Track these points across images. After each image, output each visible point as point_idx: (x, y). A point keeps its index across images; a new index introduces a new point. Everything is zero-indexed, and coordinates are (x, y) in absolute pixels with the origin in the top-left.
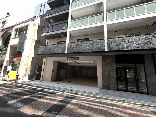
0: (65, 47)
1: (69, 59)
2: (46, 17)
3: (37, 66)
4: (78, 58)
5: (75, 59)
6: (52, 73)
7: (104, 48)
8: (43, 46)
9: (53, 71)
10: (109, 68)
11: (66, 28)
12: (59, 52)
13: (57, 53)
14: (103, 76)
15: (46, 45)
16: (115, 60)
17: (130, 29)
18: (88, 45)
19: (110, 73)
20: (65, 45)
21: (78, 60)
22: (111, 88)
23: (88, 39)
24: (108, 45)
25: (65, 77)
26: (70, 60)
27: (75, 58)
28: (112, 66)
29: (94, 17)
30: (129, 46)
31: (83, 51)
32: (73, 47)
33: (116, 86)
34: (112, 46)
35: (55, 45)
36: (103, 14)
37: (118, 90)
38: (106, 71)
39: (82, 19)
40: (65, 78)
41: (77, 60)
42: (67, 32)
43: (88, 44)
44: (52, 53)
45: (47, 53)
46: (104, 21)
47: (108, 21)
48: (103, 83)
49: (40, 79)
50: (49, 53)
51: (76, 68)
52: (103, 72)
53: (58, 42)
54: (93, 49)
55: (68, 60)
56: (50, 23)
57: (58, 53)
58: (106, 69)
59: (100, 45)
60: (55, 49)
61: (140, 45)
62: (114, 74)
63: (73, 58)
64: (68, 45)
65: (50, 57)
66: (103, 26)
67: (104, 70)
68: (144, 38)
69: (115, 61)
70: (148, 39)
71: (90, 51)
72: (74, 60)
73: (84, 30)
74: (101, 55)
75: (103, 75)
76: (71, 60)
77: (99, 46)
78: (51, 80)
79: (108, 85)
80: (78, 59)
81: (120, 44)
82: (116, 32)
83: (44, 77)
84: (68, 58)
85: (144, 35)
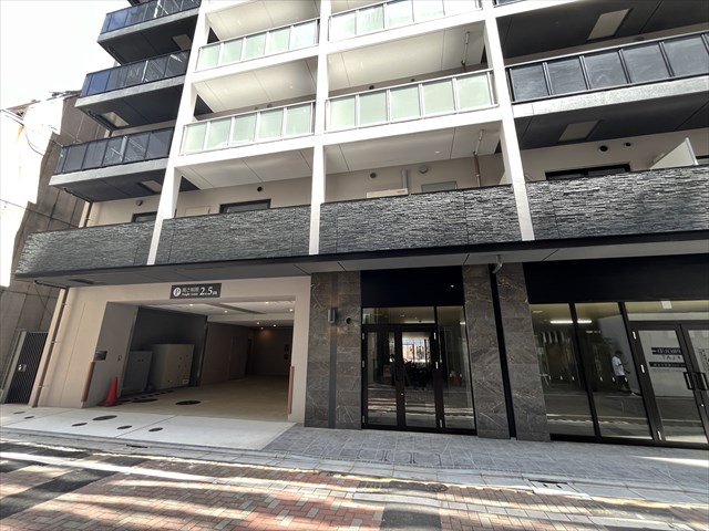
0: (149, 238)
1: (177, 292)
2: (80, 103)
3: (24, 334)
4: (217, 287)
5: (206, 291)
6: (93, 364)
7: (305, 241)
8: (49, 234)
9: (101, 356)
10: (334, 328)
11: (165, 155)
12: (117, 262)
13: (109, 265)
14: (311, 366)
15: (81, 225)
16: (359, 292)
17: (424, 168)
18: (247, 229)
19: (340, 350)
20: (152, 229)
21: (218, 295)
22: (340, 418)
23: (268, 201)
24: (322, 229)
25: (186, 381)
26: (180, 297)
27: (207, 286)
28: (349, 321)
29: (280, 112)
30: (395, 234)
31: (223, 254)
32: (183, 237)
33: (359, 408)
34: (337, 233)
35: (105, 229)
36: (314, 104)
37: (364, 426)
38: (324, 342)
39: (233, 119)
40: (190, 385)
41: (212, 296)
42: (164, 170)
43: (248, 225)
44: (88, 267)
45: (64, 268)
46: (313, 130)
47: (328, 130)
48: (307, 399)
49: (25, 401)
50: (70, 268)
51: (266, 334)
52: (313, 346)
53: (135, 217)
54: (263, 247)
55: (172, 296)
56: (112, 127)
57: (113, 265)
58: (322, 335)
59: (292, 229)
60: (104, 249)
61: (433, 229)
62: (352, 354)
63: (197, 289)
64: (164, 228)
65: (91, 283)
66: (310, 151)
67: (315, 337)
68: (448, 205)
69: (359, 300)
70: (458, 208)
71: (251, 254)
72: (199, 296)
73: (242, 166)
74: (308, 274)
75: (309, 363)
76: (185, 297)
77: (288, 234)
78: (85, 399)
79: (326, 406)
80: (215, 293)
81: (363, 226)
82: (373, 176)
83: (51, 386)
84: (174, 287)
85: (448, 191)
